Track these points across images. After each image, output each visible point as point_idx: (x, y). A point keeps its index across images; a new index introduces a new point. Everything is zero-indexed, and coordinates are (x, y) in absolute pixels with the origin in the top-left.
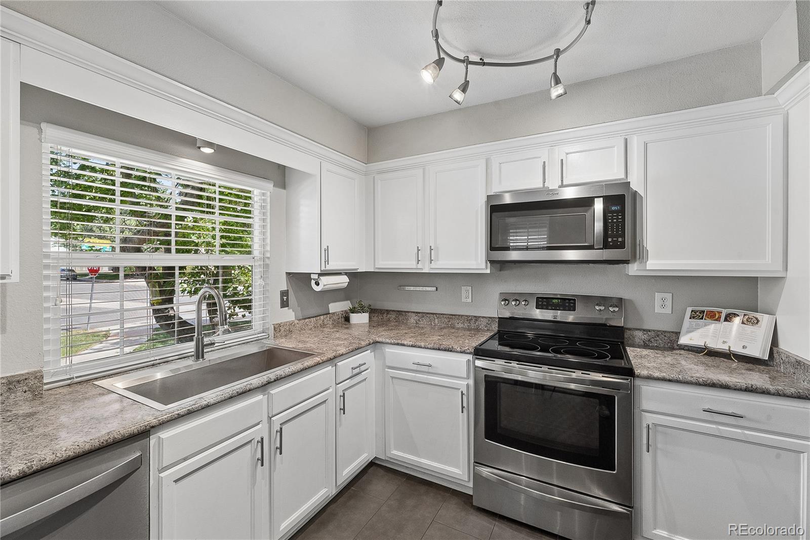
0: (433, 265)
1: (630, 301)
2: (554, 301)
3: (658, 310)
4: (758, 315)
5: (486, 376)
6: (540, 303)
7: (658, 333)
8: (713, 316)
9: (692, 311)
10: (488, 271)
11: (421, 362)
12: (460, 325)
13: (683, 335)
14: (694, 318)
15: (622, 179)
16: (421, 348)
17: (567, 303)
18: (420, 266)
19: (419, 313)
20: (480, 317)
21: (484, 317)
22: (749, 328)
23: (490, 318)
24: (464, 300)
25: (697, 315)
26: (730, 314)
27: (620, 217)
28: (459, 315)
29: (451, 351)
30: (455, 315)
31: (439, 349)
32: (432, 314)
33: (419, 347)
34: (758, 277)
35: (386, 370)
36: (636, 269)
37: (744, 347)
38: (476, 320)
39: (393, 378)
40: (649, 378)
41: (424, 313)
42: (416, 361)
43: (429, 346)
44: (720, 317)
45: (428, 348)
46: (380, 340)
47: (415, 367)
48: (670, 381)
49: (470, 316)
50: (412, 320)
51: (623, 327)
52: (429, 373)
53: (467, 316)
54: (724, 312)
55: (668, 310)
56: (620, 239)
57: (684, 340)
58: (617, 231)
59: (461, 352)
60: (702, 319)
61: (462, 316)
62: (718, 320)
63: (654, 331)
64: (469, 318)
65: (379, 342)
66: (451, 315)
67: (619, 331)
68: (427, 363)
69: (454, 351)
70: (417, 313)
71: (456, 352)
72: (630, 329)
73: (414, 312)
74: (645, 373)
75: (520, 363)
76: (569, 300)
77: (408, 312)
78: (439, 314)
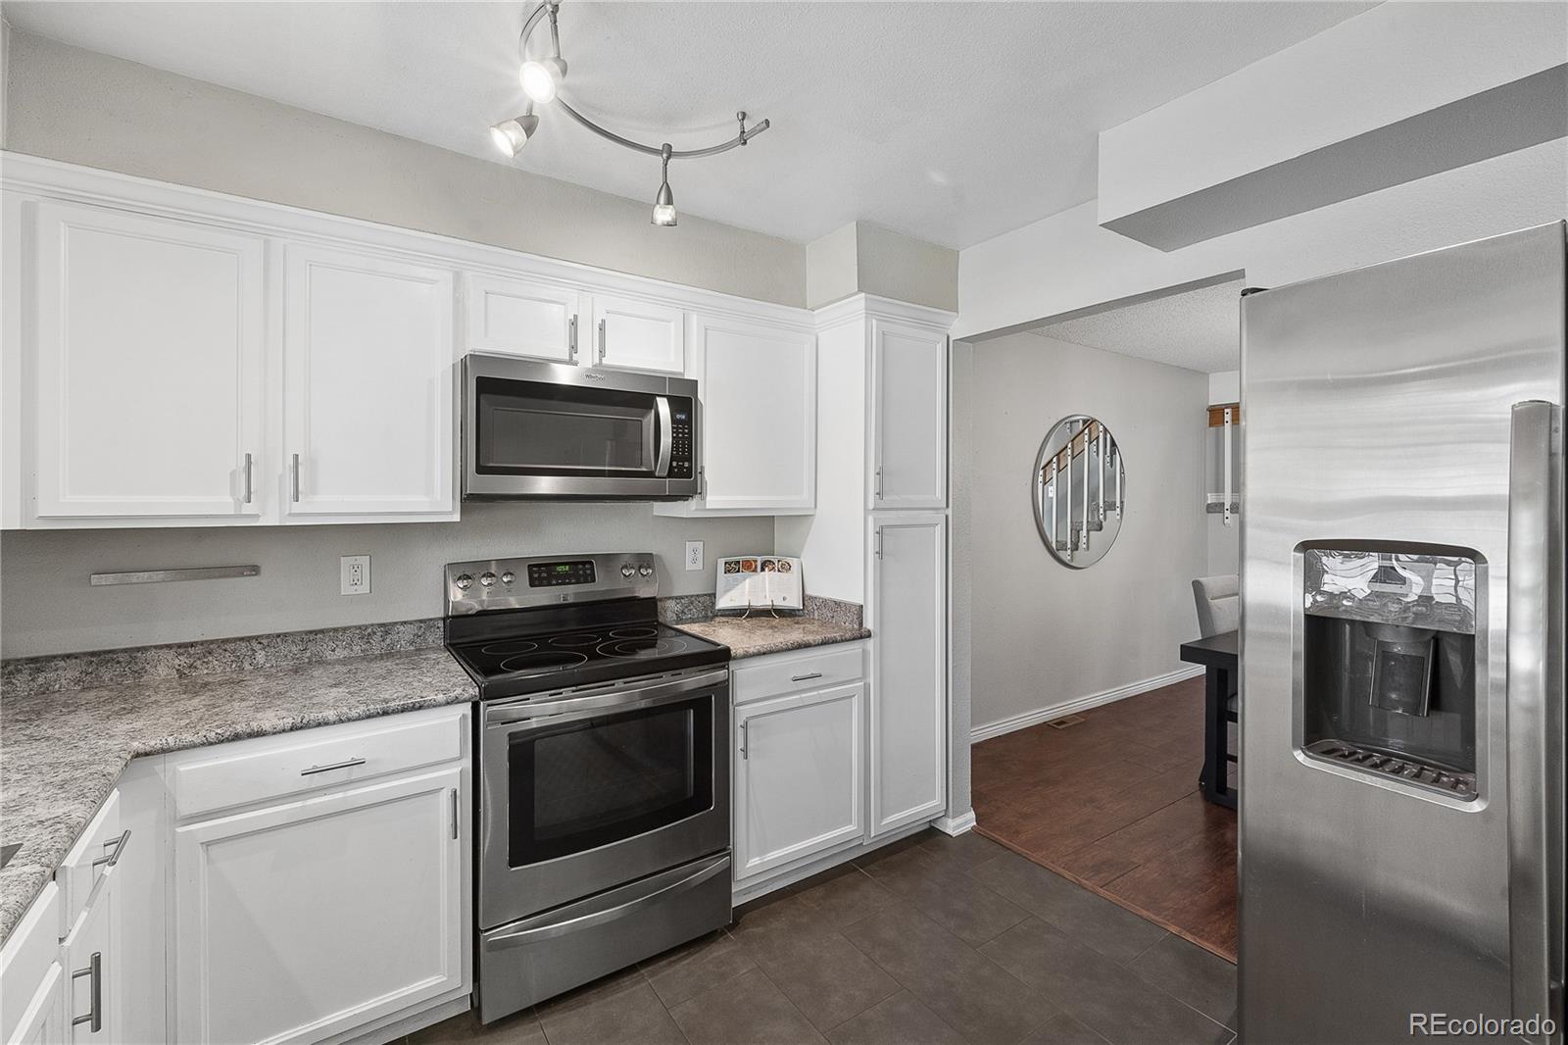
0: (297, 508)
1: (659, 557)
2: (559, 569)
3: (689, 566)
4: (789, 560)
5: (511, 736)
6: (536, 575)
7: (692, 599)
8: (749, 566)
9: (726, 563)
10: (457, 518)
11: (321, 764)
12: (341, 653)
13: (722, 596)
14: (729, 571)
15: (680, 374)
16: (327, 724)
17: (580, 568)
18: (247, 509)
19: (192, 645)
20: (396, 623)
21: (405, 623)
22: (783, 575)
23: (421, 621)
24: (346, 589)
25: (732, 567)
26: (765, 562)
27: (686, 431)
28: (336, 630)
29: (420, 708)
30: (322, 631)
31: (385, 713)
32: (242, 639)
33: (319, 725)
34: (773, 517)
35: (180, 830)
36: (694, 508)
37: (784, 599)
38: (387, 633)
39: (208, 844)
40: (747, 656)
41: (212, 642)
42: (309, 767)
43: (354, 713)
44: (756, 567)
45: (349, 720)
46: (154, 743)
47: (308, 782)
48: (764, 654)
49: (367, 627)
50: (163, 670)
51: (654, 598)
52: (352, 782)
53: (360, 628)
54: (760, 560)
55: (699, 566)
56: (686, 464)
57: (723, 602)
58: (683, 452)
59: (448, 703)
60: (738, 571)
61: (345, 629)
62: (755, 571)
63: (687, 597)
64: (365, 633)
65: (147, 754)
66: (311, 632)
67: (652, 603)
68: (346, 759)
69: (429, 707)
70: (180, 646)
71: (434, 706)
72: (661, 600)
73: (169, 647)
74: (740, 652)
75: (579, 687)
76: (584, 563)
77: (144, 649)
78: (268, 636)
